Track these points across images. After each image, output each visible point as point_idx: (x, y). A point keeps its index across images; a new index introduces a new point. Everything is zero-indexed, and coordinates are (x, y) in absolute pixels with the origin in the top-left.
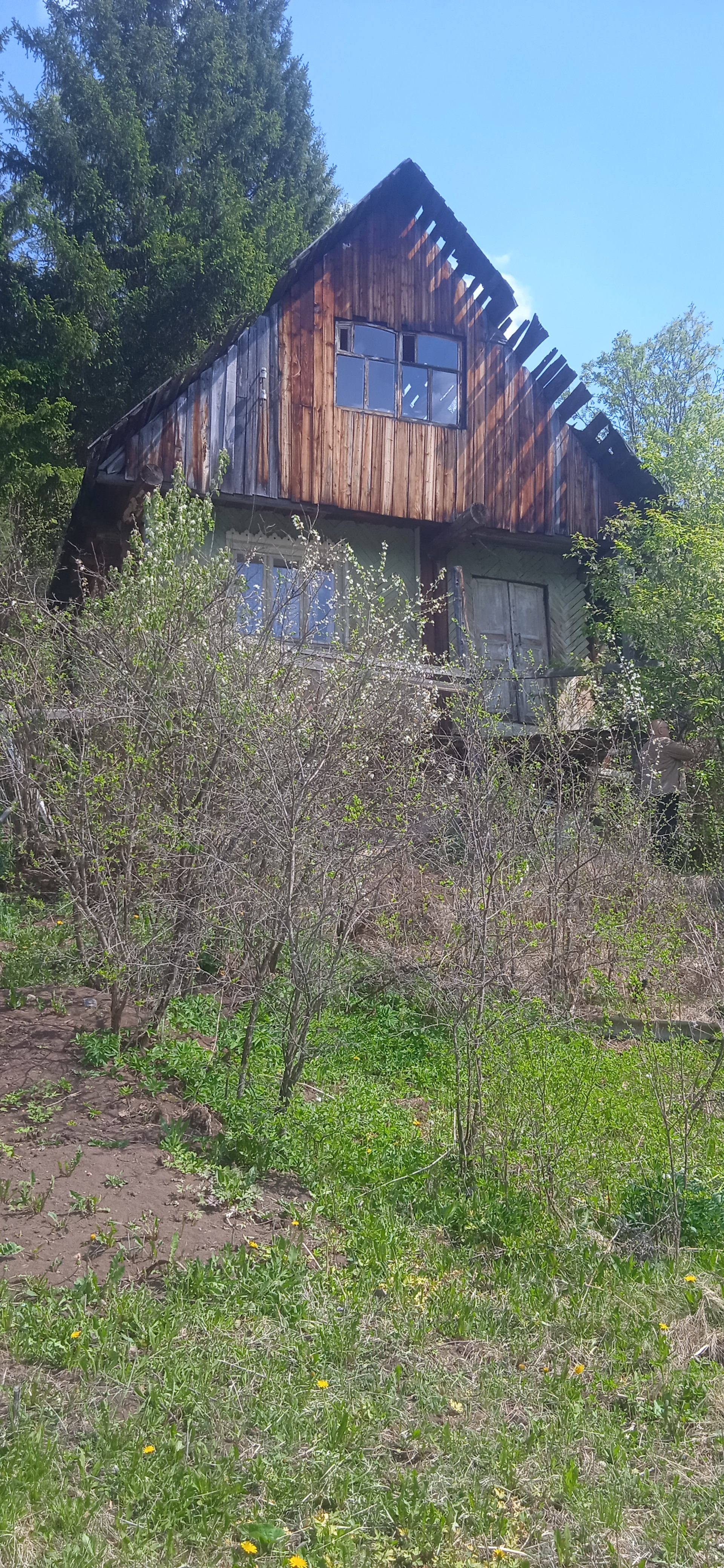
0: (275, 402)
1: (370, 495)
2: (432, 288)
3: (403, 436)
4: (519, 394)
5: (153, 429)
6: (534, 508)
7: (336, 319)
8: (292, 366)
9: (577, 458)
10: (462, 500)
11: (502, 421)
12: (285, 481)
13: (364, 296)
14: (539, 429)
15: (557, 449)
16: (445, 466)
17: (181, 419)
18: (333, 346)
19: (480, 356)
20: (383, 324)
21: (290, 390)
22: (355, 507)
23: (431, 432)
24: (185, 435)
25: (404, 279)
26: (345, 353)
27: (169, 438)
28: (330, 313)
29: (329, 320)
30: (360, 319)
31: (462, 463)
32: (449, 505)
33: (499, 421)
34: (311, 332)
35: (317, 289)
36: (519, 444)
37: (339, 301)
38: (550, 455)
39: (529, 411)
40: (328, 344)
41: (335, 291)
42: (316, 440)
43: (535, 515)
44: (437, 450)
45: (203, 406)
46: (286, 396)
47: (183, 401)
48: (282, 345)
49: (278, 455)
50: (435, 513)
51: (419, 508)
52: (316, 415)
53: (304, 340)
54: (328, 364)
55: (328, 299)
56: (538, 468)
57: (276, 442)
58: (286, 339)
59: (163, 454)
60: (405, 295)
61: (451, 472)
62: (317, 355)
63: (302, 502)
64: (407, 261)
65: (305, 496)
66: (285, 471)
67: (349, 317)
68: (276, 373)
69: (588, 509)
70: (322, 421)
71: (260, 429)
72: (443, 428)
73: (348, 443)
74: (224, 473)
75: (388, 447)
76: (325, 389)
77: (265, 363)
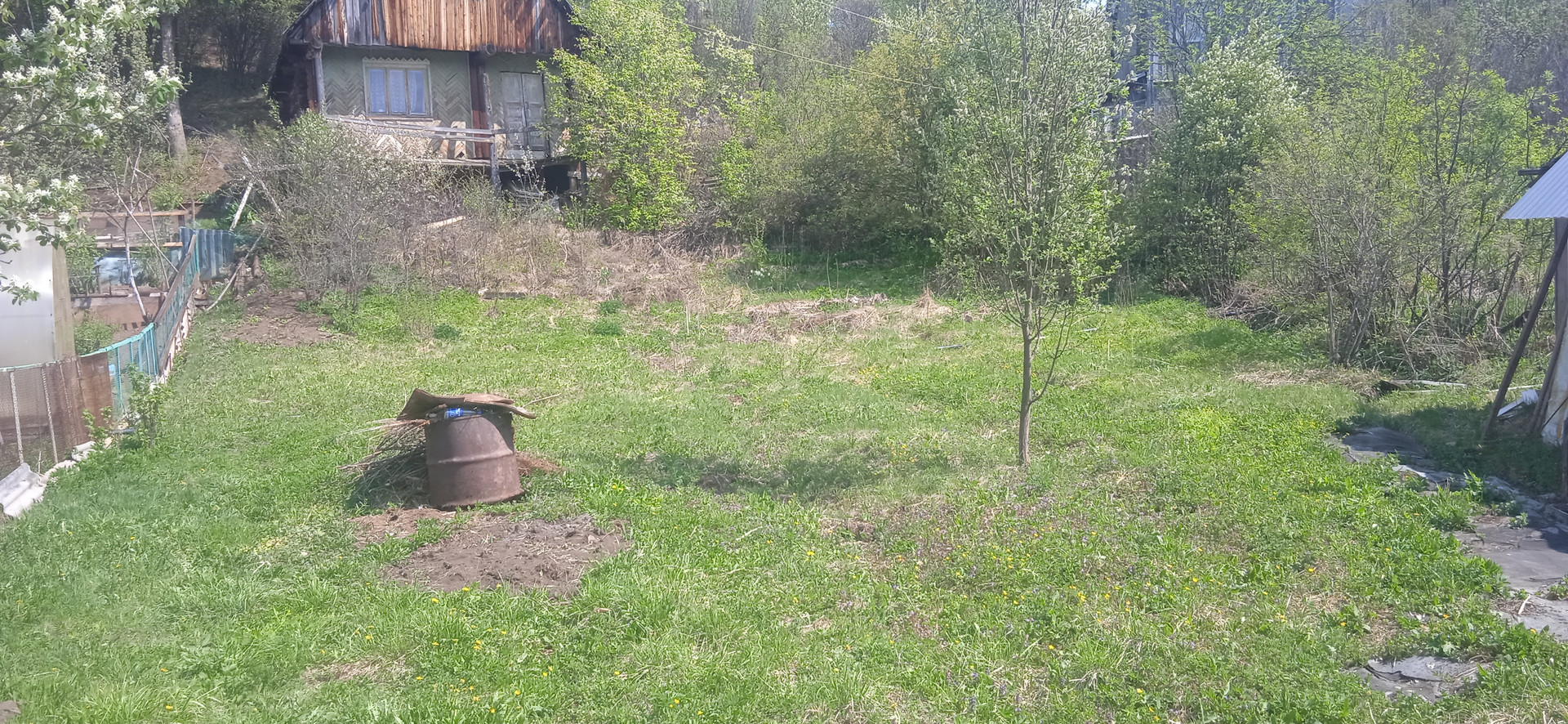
1: (434, 40)
5: (315, 15)
6: (525, 41)
9: (549, 10)
10: (485, 38)
12: (388, 36)
15: (538, 6)
16: (475, 20)
17: (330, 8)
22: (427, 46)
24: (333, 17)
27: (324, 17)
31: (484, 17)
32: (478, 41)
36: (516, 5)
38: (534, 10)
42: (403, 13)
43: (526, 44)
49: (384, 22)
50: (471, 47)
51: (461, 45)
56: (527, 18)
57: (382, 15)
59: (322, 28)
61: (478, 24)
63: (398, 46)
65: (399, 43)
66: (388, 30)
69: (556, 38)
70: (406, 2)
71: (373, 8)
73: (421, 12)
74: (357, 35)
75: (443, 13)
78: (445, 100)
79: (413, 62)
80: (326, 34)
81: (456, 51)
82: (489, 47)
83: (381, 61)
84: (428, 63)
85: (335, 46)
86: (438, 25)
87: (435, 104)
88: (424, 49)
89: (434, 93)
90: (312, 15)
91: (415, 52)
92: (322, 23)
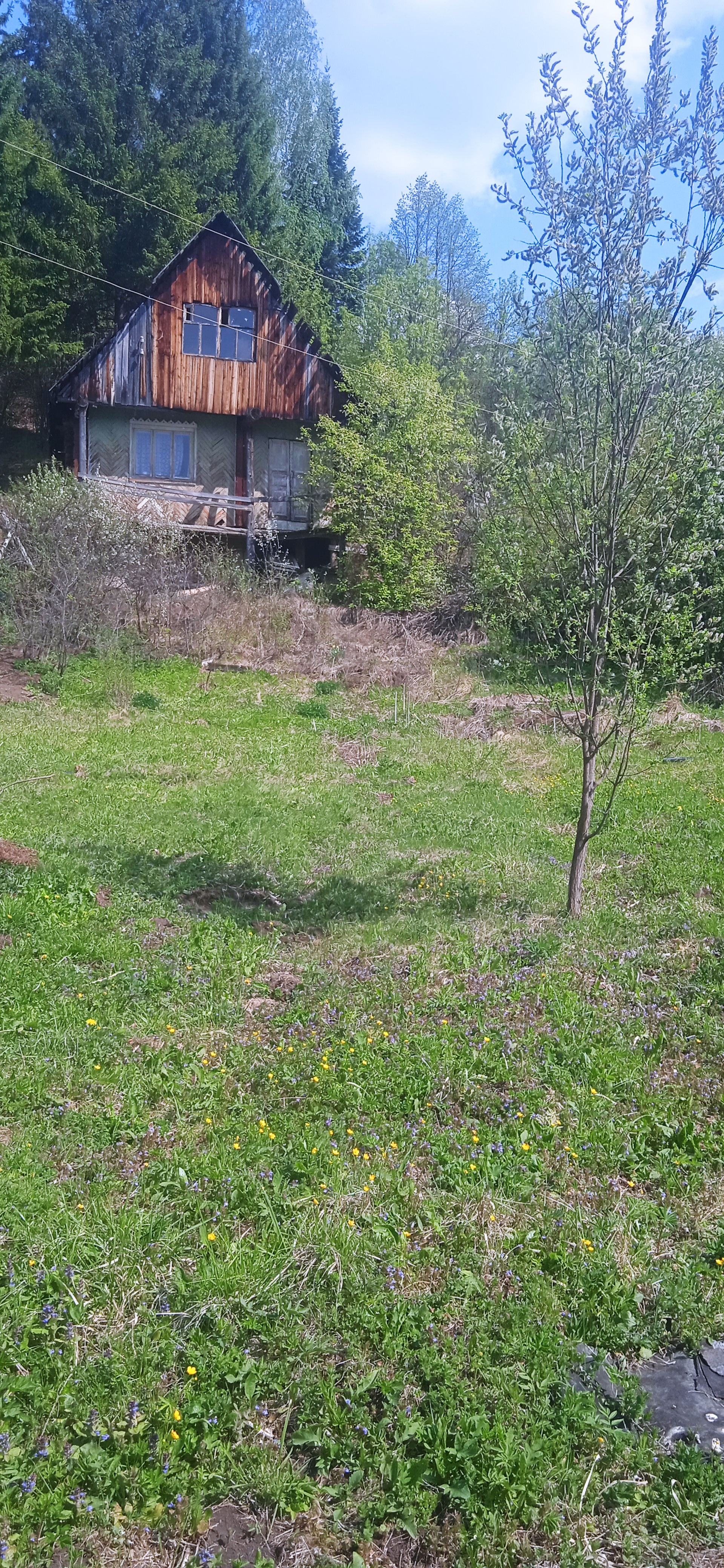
0: (149, 353)
1: (201, 402)
2: (239, 280)
3: (220, 368)
4: (288, 340)
5: (85, 373)
6: (294, 407)
7: (184, 303)
8: (159, 332)
9: (321, 375)
10: (252, 403)
12: (155, 397)
13: (200, 288)
14: (299, 361)
15: (310, 369)
16: (243, 384)
17: (100, 366)
18: (182, 319)
19: (266, 319)
20: (210, 304)
21: (157, 347)
22: (194, 409)
23: (236, 365)
24: (102, 375)
25: (223, 276)
26: (189, 322)
27: (93, 375)
28: (180, 300)
29: (179, 304)
30: (197, 302)
31: (253, 382)
32: (245, 405)
33: (275, 356)
34: (169, 311)
35: (173, 287)
37: (186, 292)
38: (304, 376)
39: (294, 350)
40: (179, 318)
41: (183, 286)
42: (172, 373)
43: (295, 410)
44: (240, 375)
45: (111, 358)
46: (155, 350)
47: (100, 356)
48: (153, 321)
49: (151, 383)
50: (238, 411)
51: (227, 408)
52: (172, 359)
53: (165, 317)
54: (178, 330)
55: (179, 292)
56: (297, 385)
57: (150, 376)
58: (155, 317)
59: (90, 386)
60: (223, 285)
61: (246, 387)
62: (172, 325)
63: (164, 408)
64: (225, 266)
65: (166, 404)
66: (155, 391)
67: (191, 301)
68: (150, 338)
69: (326, 404)
70: (175, 363)
71: (141, 368)
72: (243, 362)
73: (190, 374)
74: (123, 395)
75: (211, 375)
76: (177, 344)
77: (145, 333)
78: (209, 465)
79: (180, 425)
80: (93, 393)
81: (222, 415)
82: (256, 411)
83: (148, 422)
84: (195, 426)
85: (101, 404)
86: (206, 387)
87: (199, 469)
88: (191, 412)
89: (199, 457)
90: (81, 373)
91: (180, 414)
92: (91, 381)
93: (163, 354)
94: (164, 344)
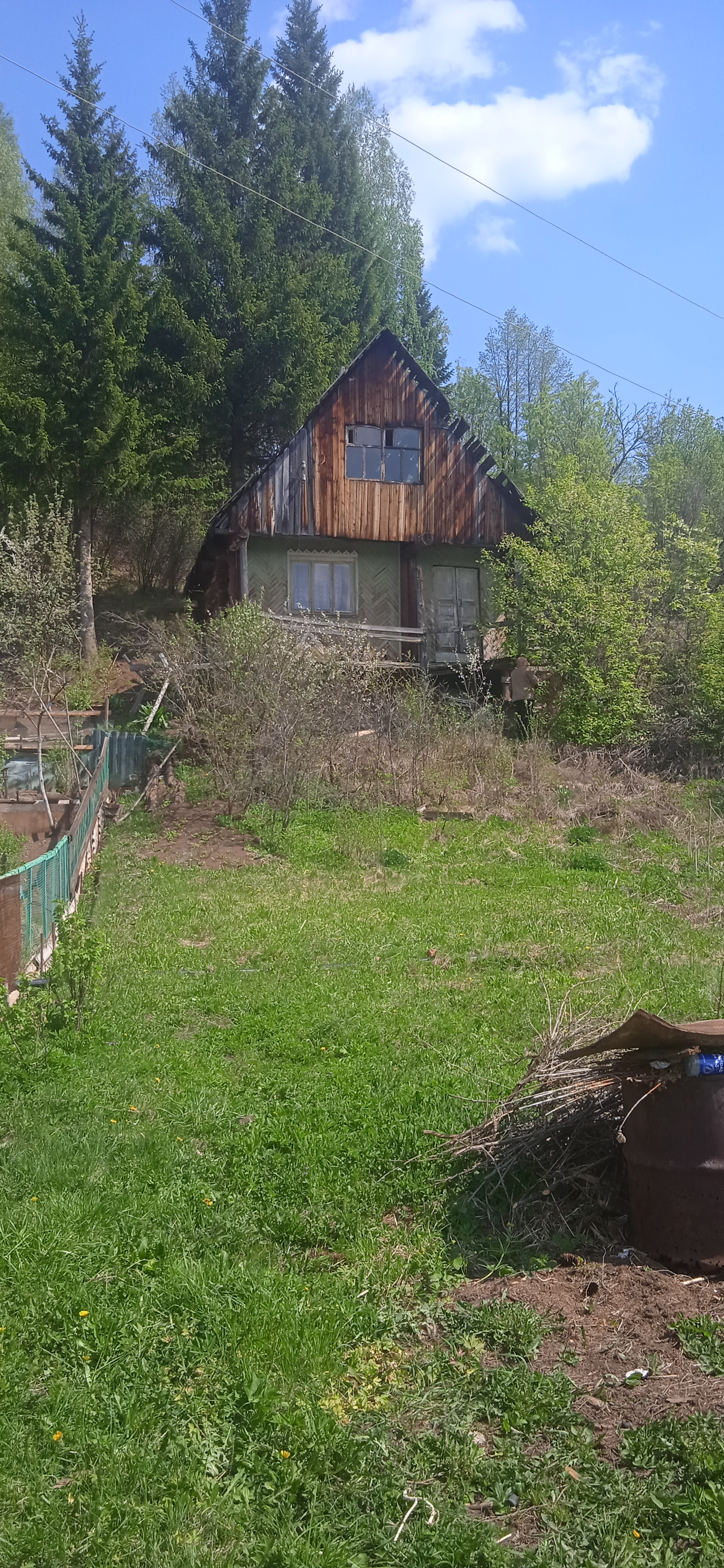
0: (311, 478)
1: (366, 529)
2: (403, 399)
3: (386, 493)
4: (456, 460)
5: (244, 503)
6: (464, 530)
7: (346, 425)
8: (321, 457)
9: (492, 496)
10: (421, 528)
11: (445, 478)
12: (318, 525)
13: (362, 409)
14: (468, 480)
15: (479, 490)
16: (411, 508)
17: (259, 494)
18: (344, 442)
19: (433, 438)
20: (373, 425)
21: (319, 471)
22: (358, 537)
23: (403, 488)
24: (261, 504)
25: (386, 396)
26: (351, 444)
27: (252, 505)
28: (342, 422)
29: (341, 427)
30: (360, 424)
31: (421, 505)
32: (413, 531)
33: (443, 477)
34: (331, 435)
35: (334, 409)
36: (456, 490)
37: (347, 414)
38: (475, 495)
39: (463, 469)
40: (342, 441)
41: (345, 408)
42: (335, 499)
43: (465, 534)
44: (407, 498)
45: (271, 486)
46: (317, 475)
47: (259, 484)
48: (314, 445)
49: (313, 510)
50: (405, 536)
51: (395, 534)
52: (335, 484)
53: (327, 440)
54: (342, 453)
55: (341, 414)
56: (467, 504)
57: (312, 503)
58: (317, 441)
59: (250, 516)
60: (386, 405)
61: (414, 511)
62: (334, 449)
63: (327, 536)
64: (388, 385)
65: (329, 533)
66: (318, 519)
67: (353, 422)
68: (311, 462)
69: (498, 526)
70: (338, 488)
71: (303, 494)
72: (409, 485)
73: (353, 499)
74: (283, 523)
75: (377, 499)
76: (340, 468)
77: (305, 457)
78: (372, 597)
79: (341, 555)
80: (253, 523)
81: (388, 542)
82: (425, 536)
83: (306, 553)
84: (356, 555)
85: (262, 533)
86: (371, 513)
87: (362, 601)
88: (355, 539)
89: (361, 588)
90: (239, 504)
91: (344, 543)
92: (249, 511)
93: (325, 479)
94: (327, 467)
